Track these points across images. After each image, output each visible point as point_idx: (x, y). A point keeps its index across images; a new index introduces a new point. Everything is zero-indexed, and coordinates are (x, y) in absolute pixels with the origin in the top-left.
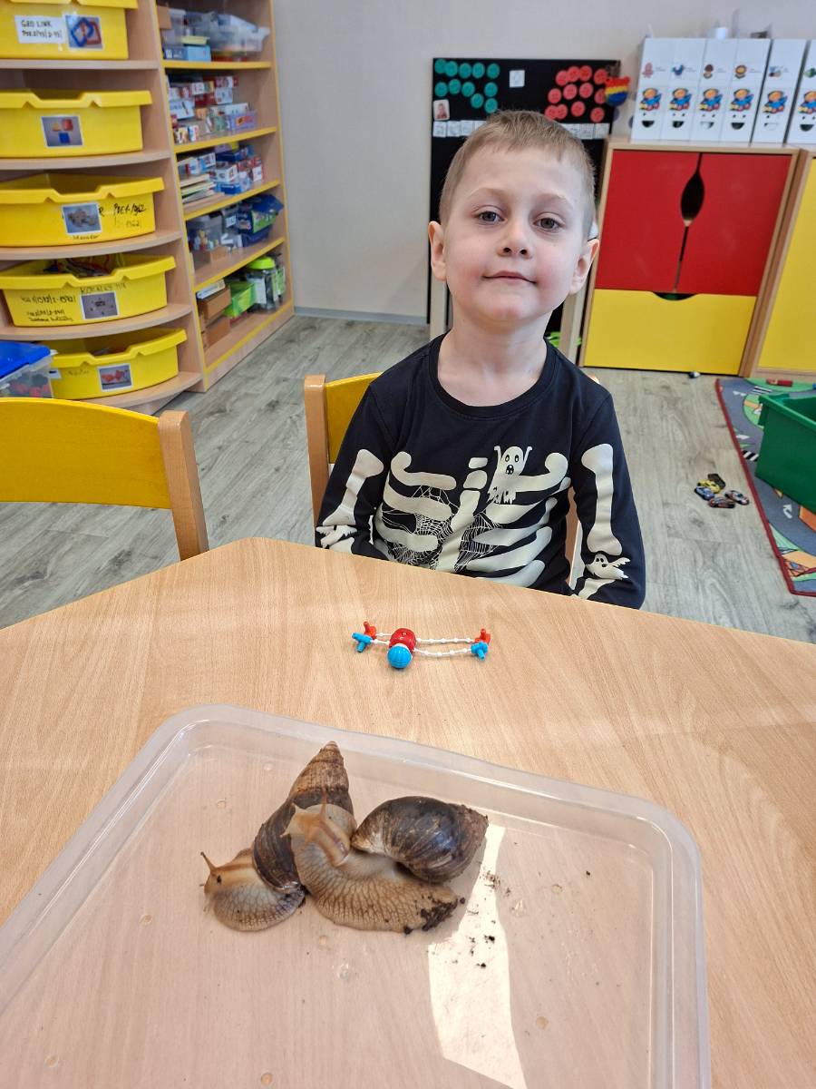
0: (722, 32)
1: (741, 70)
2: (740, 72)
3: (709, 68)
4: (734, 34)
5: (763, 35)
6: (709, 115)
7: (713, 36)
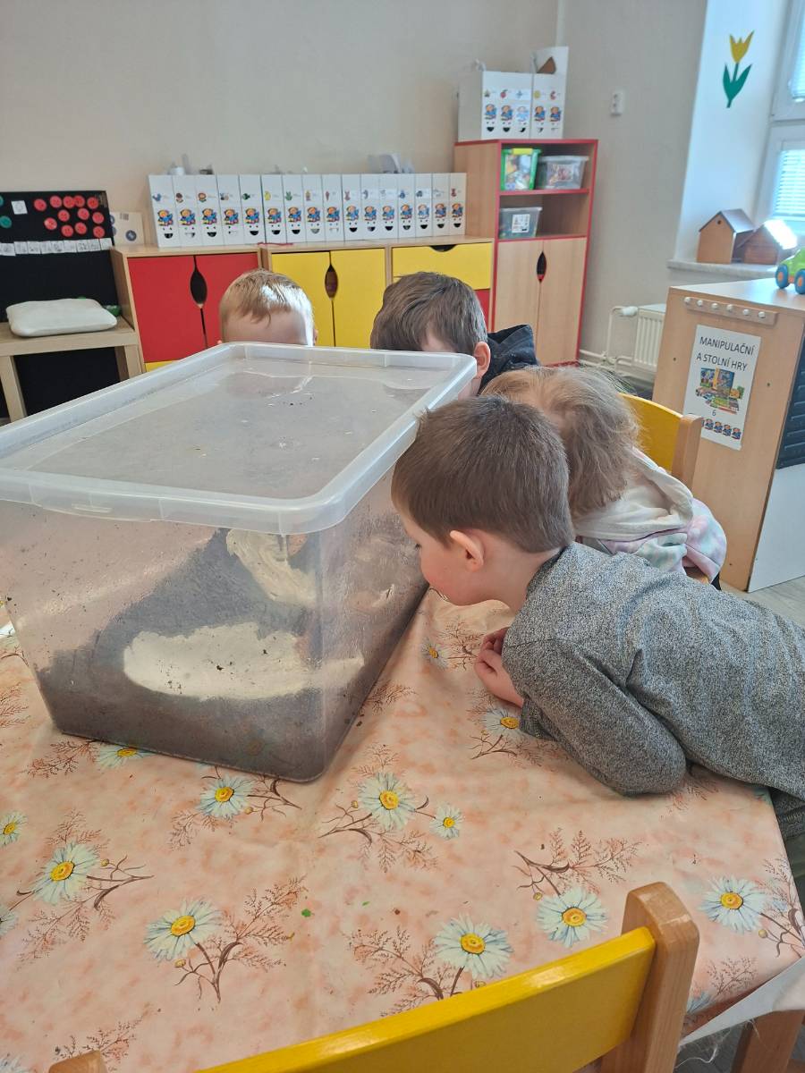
0: (180, 171)
1: (202, 196)
2: (202, 198)
3: (179, 196)
4: (188, 172)
5: (209, 172)
6: (189, 228)
7: (174, 174)
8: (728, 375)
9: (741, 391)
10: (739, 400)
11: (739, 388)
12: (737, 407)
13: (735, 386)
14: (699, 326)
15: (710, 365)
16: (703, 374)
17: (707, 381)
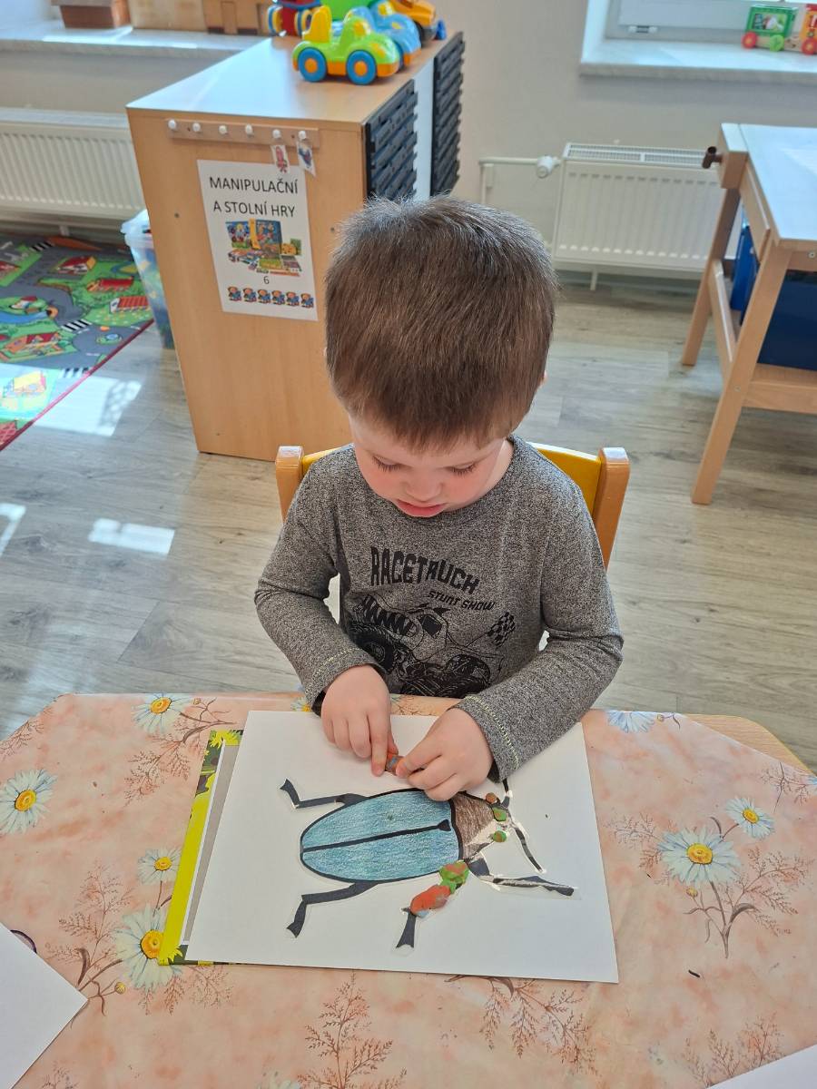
8: (270, 227)
9: (297, 245)
10: (296, 257)
11: (292, 242)
12: (298, 266)
13: (286, 239)
14: (201, 162)
15: (237, 217)
16: (232, 230)
17: (242, 239)
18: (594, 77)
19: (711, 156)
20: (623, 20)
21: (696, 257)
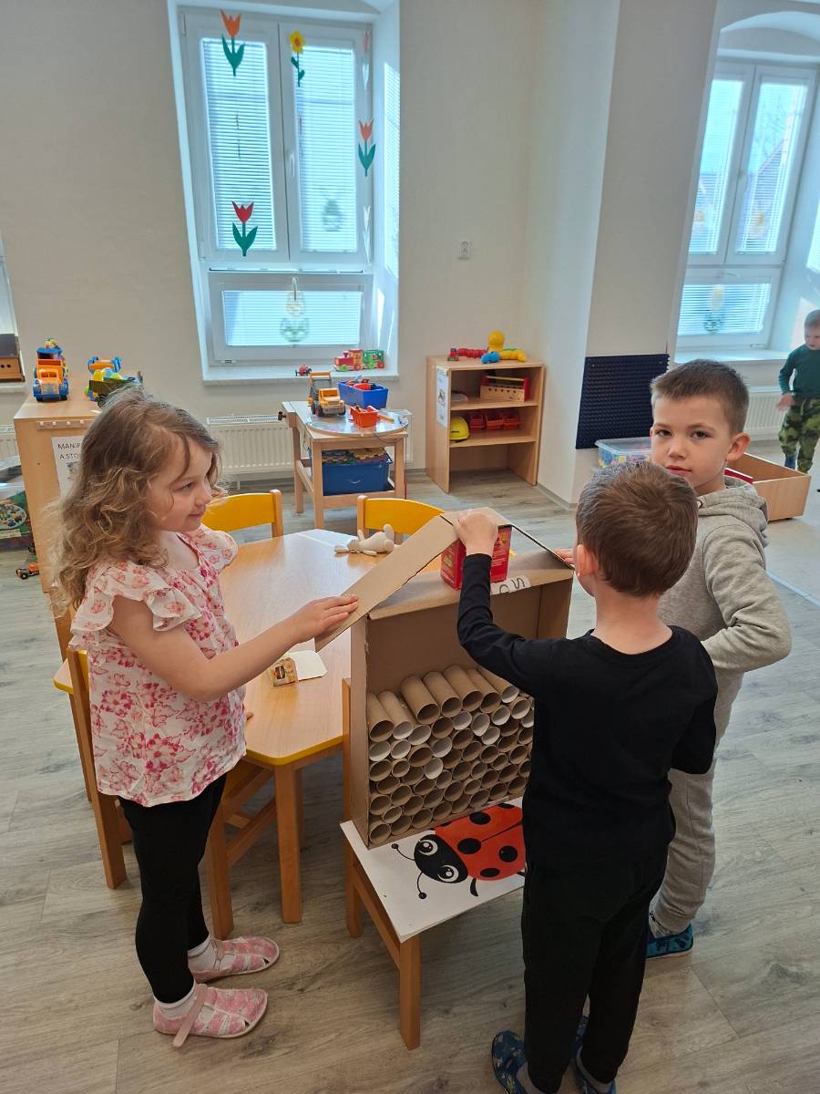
14: (53, 438)
15: (71, 461)
18: (213, 387)
19: (281, 416)
20: (217, 359)
21: (289, 463)
